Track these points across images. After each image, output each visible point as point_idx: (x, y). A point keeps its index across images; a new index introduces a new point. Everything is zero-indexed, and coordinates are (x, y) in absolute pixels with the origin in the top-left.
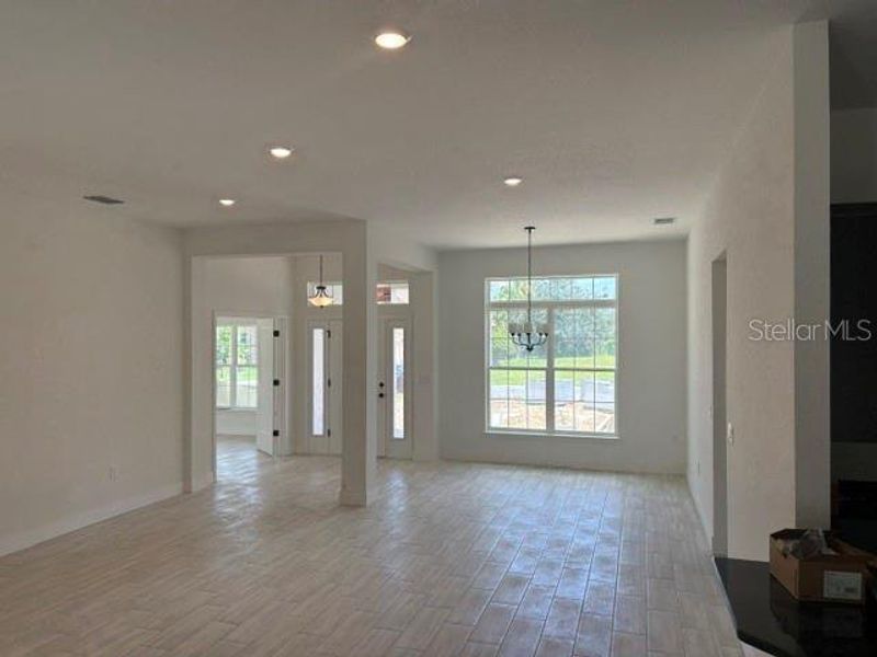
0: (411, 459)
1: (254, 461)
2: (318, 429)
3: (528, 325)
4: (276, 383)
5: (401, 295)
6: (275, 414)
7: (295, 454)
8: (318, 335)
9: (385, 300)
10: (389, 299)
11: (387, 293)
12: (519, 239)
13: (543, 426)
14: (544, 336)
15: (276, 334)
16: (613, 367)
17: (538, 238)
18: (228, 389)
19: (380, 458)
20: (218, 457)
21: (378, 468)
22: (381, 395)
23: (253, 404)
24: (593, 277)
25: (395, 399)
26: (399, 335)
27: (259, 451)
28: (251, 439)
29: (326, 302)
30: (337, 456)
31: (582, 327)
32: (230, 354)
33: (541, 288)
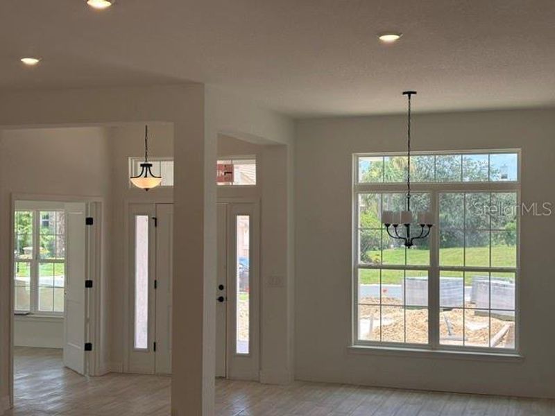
0: (259, 382)
1: (60, 383)
2: (141, 341)
3: (406, 214)
4: (89, 284)
5: (245, 174)
6: (87, 320)
7: (111, 373)
8: (142, 223)
9: (226, 180)
10: (231, 179)
11: (229, 172)
12: (395, 103)
13: (424, 340)
14: (426, 229)
15: (89, 221)
16: (514, 266)
17: (420, 103)
18: (28, 289)
19: (219, 378)
20: (16, 377)
21: (216, 390)
22: (221, 299)
23: (60, 308)
24: (489, 153)
25: (238, 300)
26: (243, 222)
27: (67, 368)
28: (57, 353)
29: (152, 183)
30: (164, 375)
31: (473, 209)
32: (30, 241)
33: (423, 165)
